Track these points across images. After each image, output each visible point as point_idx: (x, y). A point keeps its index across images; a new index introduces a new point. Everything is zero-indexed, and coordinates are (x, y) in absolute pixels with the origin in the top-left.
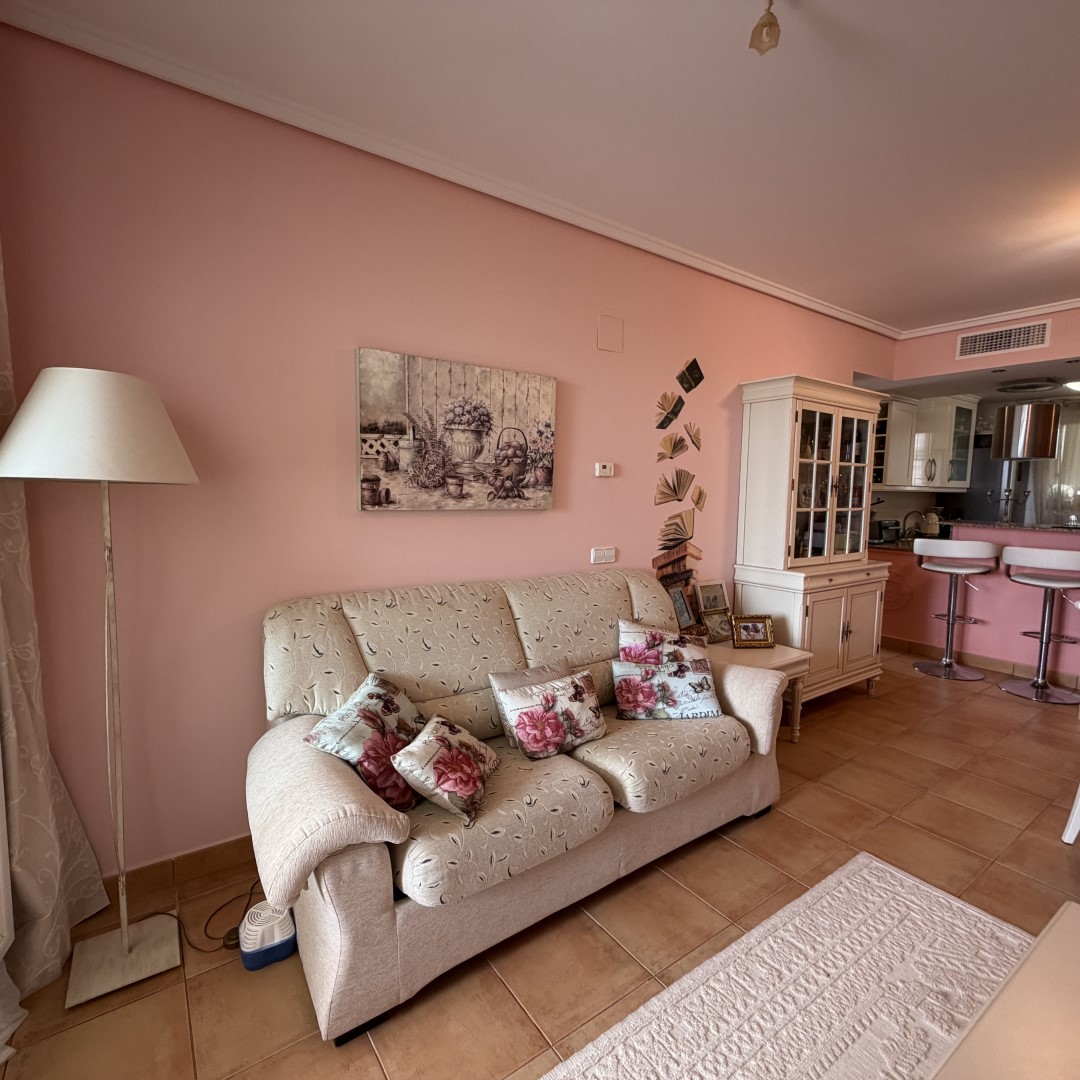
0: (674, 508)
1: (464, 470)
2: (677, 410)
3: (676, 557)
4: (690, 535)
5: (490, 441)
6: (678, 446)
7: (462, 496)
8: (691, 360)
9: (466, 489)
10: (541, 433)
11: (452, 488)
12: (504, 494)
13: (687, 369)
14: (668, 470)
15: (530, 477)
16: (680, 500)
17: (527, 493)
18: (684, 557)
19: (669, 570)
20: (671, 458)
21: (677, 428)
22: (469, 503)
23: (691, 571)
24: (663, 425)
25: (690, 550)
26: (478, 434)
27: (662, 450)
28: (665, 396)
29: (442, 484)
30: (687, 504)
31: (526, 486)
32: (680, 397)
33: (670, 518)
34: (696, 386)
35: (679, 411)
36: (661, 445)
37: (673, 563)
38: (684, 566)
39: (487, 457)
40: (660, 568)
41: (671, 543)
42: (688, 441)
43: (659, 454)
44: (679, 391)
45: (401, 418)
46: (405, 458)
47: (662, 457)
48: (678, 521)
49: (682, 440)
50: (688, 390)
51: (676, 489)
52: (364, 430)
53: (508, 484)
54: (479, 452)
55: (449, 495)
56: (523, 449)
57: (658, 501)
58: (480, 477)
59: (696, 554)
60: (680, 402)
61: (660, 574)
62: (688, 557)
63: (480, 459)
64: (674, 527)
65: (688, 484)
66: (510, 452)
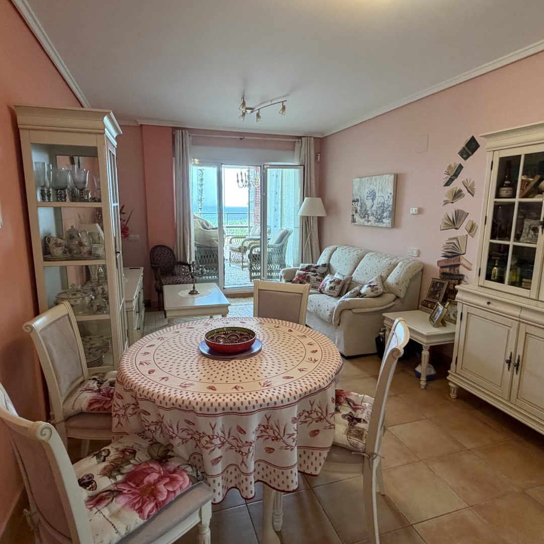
0: (452, 233)
1: (369, 212)
2: (457, 173)
3: (453, 264)
4: (463, 252)
5: (375, 202)
6: (457, 195)
7: (368, 221)
8: (469, 138)
9: (370, 219)
10: (389, 197)
11: (366, 218)
12: (378, 221)
13: (467, 145)
14: (450, 210)
15: (385, 215)
16: (456, 229)
17: (384, 220)
18: (458, 265)
19: (447, 270)
20: (452, 203)
21: (457, 184)
22: (369, 224)
23: (462, 275)
24: (447, 184)
25: (463, 262)
26: (373, 200)
27: (447, 199)
28: (450, 167)
29: (364, 217)
30: (462, 231)
31: (384, 218)
32: (460, 164)
33: (449, 239)
34: (472, 154)
35: (459, 173)
36: (446, 196)
37: (451, 267)
38: (458, 271)
39: (374, 208)
40: (442, 267)
41: (450, 254)
42: (465, 191)
43: (445, 201)
44: (460, 160)
45: (358, 197)
46: (359, 208)
47: (446, 202)
48: (455, 241)
49: (460, 191)
50: (465, 159)
51: (455, 222)
52: (353, 202)
53: (379, 217)
54: (372, 206)
55: (366, 220)
56: (383, 203)
57: (442, 228)
58: (373, 214)
59: (467, 265)
60: (460, 167)
61: (442, 271)
62: (461, 266)
63: (373, 209)
64: (452, 245)
65: (463, 219)
66: (380, 205)
